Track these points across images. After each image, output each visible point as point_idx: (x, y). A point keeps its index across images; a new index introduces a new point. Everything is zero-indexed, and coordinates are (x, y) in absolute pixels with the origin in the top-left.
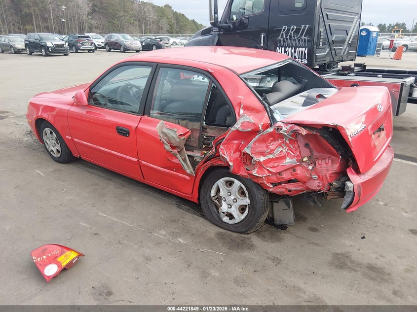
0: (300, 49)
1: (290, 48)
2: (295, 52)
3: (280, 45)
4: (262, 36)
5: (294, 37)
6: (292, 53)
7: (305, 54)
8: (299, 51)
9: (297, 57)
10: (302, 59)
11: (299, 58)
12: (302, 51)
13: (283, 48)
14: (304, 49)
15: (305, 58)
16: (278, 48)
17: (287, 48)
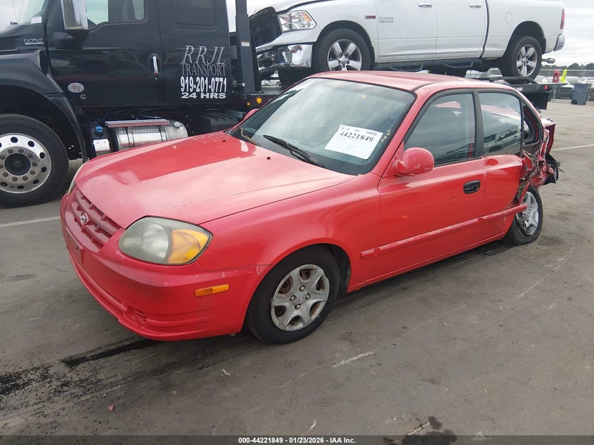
0: (217, 79)
1: (202, 78)
2: (209, 83)
3: (185, 73)
4: (155, 58)
5: (206, 62)
6: (205, 85)
7: (223, 86)
8: (216, 82)
9: (213, 91)
10: (219, 92)
11: (215, 92)
12: (220, 82)
13: (191, 78)
14: (221, 79)
15: (223, 91)
16: (182, 78)
17: (198, 78)
